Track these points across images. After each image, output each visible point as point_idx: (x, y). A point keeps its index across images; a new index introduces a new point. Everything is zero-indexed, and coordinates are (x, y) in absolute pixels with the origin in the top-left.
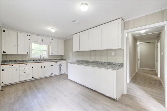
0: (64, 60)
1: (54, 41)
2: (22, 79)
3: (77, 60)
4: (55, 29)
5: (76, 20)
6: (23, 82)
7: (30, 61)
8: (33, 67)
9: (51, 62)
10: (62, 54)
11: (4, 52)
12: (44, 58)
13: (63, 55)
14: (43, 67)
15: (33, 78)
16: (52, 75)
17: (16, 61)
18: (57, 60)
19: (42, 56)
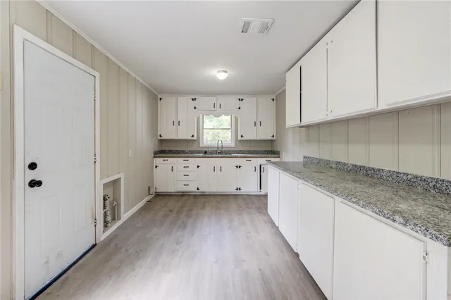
0: (275, 153)
1: (249, 102)
2: (181, 188)
3: (305, 157)
4: (226, 72)
5: (248, 19)
6: (183, 195)
7: (199, 152)
8: (198, 167)
9: (237, 157)
10: (270, 138)
11: (160, 136)
12: (222, 147)
13: (274, 138)
14: (218, 169)
15: (198, 189)
16: (238, 192)
17: (179, 153)
18: (257, 153)
19: (220, 142)
